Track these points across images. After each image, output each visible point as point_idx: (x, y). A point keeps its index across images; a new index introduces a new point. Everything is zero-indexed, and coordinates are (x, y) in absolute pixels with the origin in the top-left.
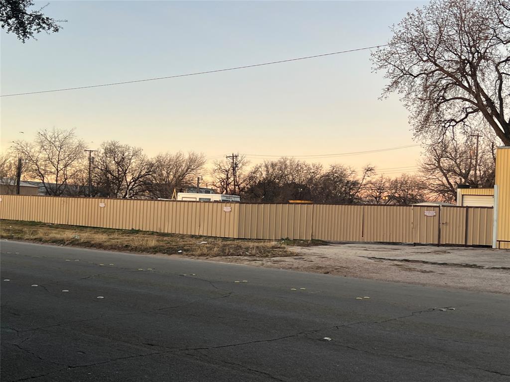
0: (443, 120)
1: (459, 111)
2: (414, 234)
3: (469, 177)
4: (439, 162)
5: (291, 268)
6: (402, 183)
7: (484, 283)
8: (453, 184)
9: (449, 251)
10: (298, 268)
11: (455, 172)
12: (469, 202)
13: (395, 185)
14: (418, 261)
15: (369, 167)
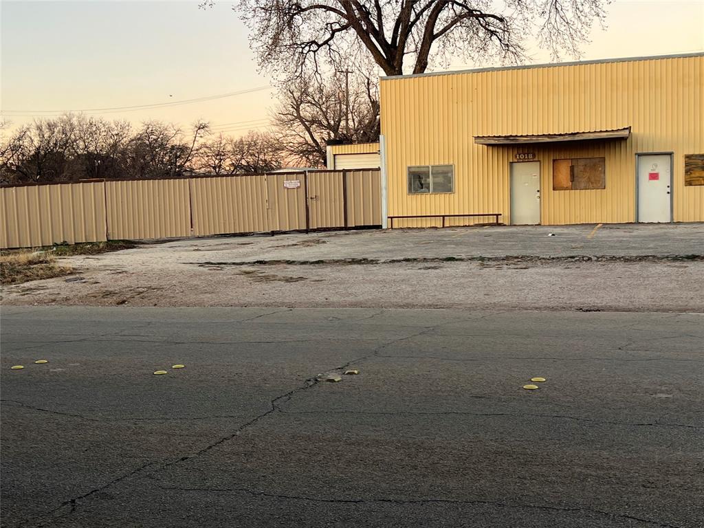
0: (299, 43)
1: (321, 29)
2: (270, 218)
3: (340, 130)
4: (298, 110)
5: (54, 301)
6: (250, 145)
7: (385, 290)
8: (319, 141)
9: (324, 239)
10: (67, 299)
11: (320, 124)
12: (343, 164)
13: (240, 148)
14: (279, 261)
15: (201, 123)
